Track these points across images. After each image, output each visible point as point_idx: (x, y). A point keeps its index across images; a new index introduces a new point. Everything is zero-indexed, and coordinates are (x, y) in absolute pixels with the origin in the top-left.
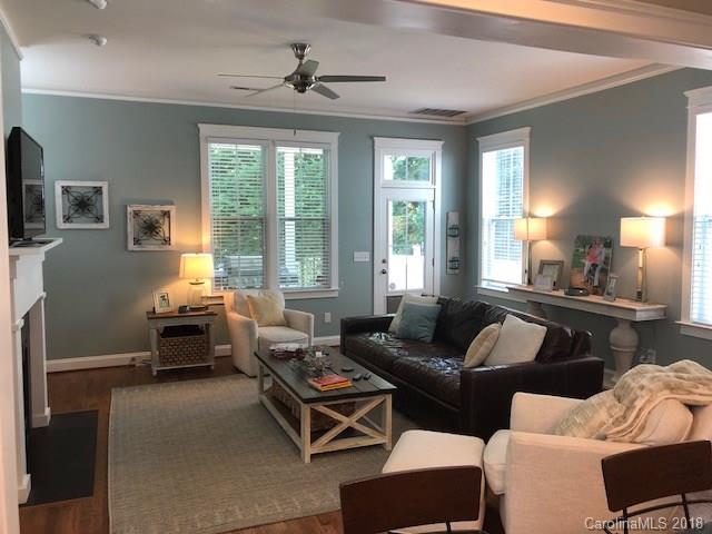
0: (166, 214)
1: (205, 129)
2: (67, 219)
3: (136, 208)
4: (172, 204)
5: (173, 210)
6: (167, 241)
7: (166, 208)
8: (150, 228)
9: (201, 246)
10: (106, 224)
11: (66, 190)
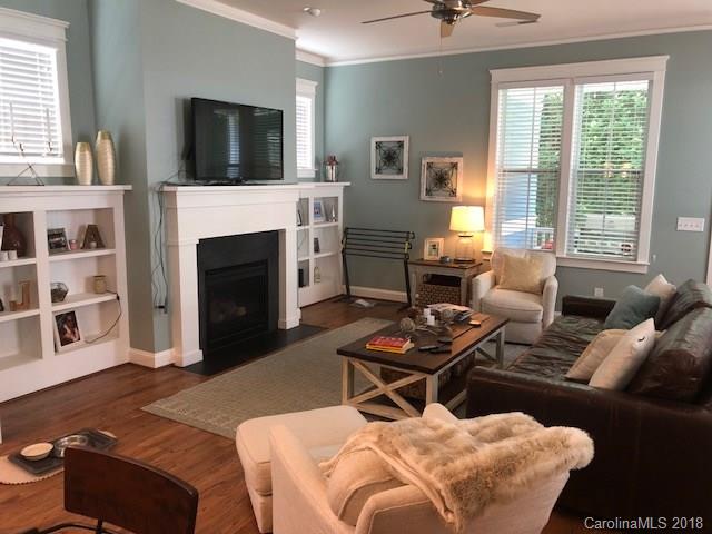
0: (455, 166)
1: (496, 75)
2: (379, 171)
3: (429, 160)
4: (461, 156)
5: (461, 162)
6: (453, 193)
7: (455, 160)
8: (441, 180)
9: (485, 199)
10: (405, 175)
11: (379, 145)
